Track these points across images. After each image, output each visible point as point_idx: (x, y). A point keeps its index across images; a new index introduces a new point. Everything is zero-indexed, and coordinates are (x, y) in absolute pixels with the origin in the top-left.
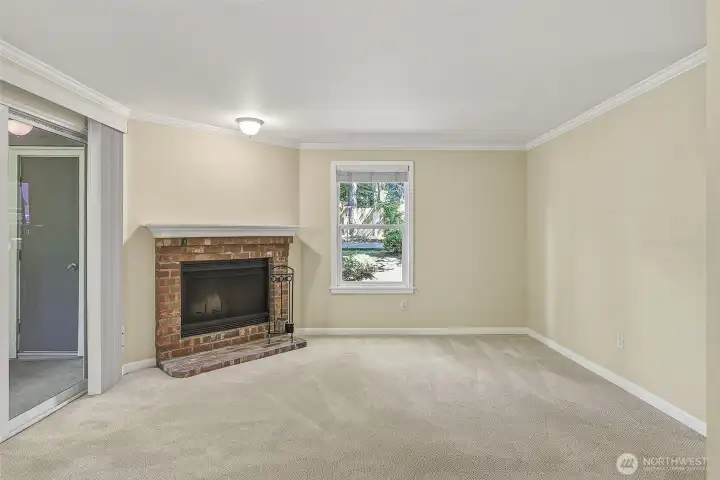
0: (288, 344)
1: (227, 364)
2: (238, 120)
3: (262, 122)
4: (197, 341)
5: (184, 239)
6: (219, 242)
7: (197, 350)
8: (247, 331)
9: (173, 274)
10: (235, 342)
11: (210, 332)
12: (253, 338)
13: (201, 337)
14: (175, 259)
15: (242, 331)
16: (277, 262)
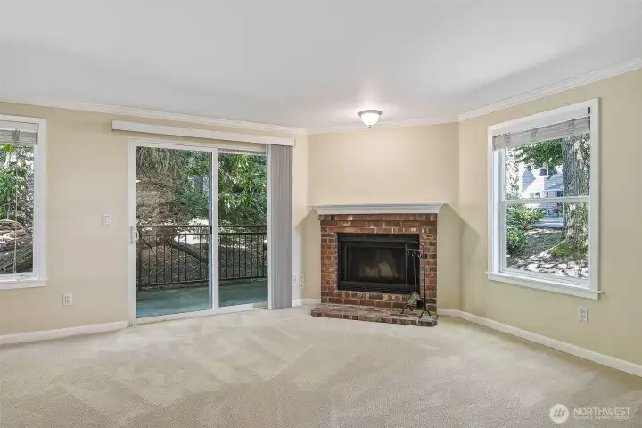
0: (416, 318)
1: (346, 317)
2: (360, 114)
3: (380, 113)
4: (347, 295)
5: (332, 216)
6: (359, 219)
7: (347, 302)
8: (390, 298)
9: (330, 241)
10: (379, 305)
11: (358, 290)
12: (396, 305)
13: (350, 293)
14: (331, 229)
15: (386, 297)
16: (424, 238)
